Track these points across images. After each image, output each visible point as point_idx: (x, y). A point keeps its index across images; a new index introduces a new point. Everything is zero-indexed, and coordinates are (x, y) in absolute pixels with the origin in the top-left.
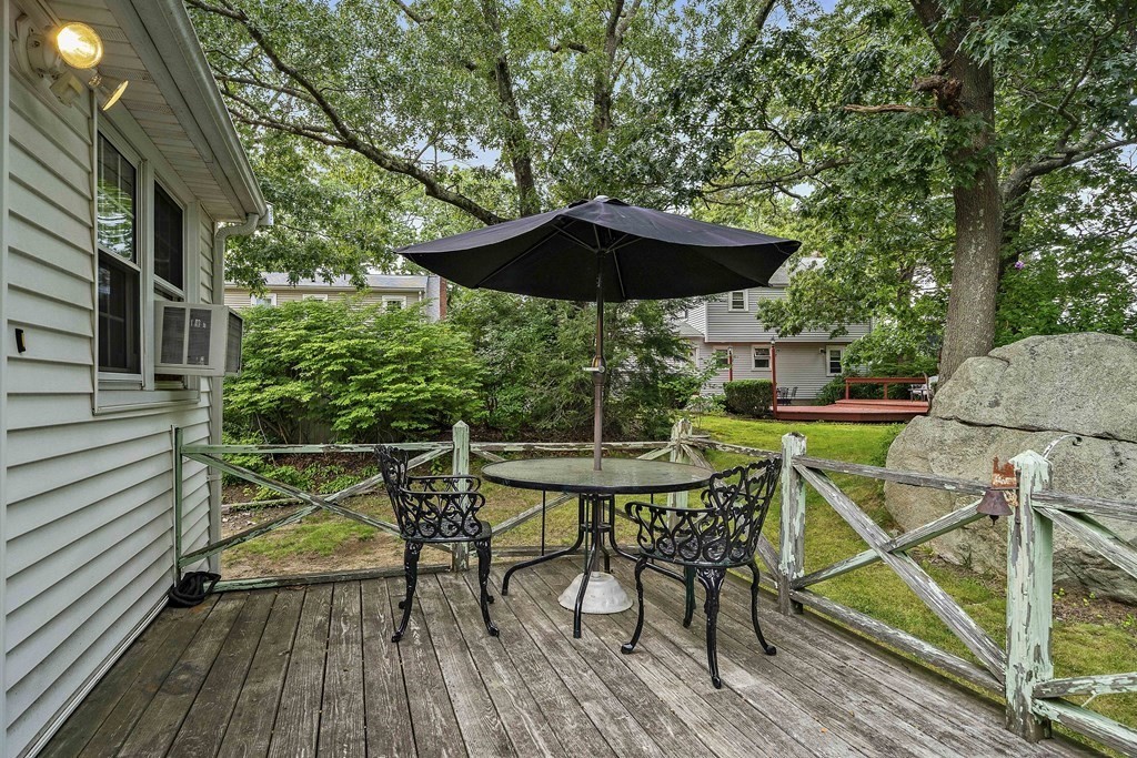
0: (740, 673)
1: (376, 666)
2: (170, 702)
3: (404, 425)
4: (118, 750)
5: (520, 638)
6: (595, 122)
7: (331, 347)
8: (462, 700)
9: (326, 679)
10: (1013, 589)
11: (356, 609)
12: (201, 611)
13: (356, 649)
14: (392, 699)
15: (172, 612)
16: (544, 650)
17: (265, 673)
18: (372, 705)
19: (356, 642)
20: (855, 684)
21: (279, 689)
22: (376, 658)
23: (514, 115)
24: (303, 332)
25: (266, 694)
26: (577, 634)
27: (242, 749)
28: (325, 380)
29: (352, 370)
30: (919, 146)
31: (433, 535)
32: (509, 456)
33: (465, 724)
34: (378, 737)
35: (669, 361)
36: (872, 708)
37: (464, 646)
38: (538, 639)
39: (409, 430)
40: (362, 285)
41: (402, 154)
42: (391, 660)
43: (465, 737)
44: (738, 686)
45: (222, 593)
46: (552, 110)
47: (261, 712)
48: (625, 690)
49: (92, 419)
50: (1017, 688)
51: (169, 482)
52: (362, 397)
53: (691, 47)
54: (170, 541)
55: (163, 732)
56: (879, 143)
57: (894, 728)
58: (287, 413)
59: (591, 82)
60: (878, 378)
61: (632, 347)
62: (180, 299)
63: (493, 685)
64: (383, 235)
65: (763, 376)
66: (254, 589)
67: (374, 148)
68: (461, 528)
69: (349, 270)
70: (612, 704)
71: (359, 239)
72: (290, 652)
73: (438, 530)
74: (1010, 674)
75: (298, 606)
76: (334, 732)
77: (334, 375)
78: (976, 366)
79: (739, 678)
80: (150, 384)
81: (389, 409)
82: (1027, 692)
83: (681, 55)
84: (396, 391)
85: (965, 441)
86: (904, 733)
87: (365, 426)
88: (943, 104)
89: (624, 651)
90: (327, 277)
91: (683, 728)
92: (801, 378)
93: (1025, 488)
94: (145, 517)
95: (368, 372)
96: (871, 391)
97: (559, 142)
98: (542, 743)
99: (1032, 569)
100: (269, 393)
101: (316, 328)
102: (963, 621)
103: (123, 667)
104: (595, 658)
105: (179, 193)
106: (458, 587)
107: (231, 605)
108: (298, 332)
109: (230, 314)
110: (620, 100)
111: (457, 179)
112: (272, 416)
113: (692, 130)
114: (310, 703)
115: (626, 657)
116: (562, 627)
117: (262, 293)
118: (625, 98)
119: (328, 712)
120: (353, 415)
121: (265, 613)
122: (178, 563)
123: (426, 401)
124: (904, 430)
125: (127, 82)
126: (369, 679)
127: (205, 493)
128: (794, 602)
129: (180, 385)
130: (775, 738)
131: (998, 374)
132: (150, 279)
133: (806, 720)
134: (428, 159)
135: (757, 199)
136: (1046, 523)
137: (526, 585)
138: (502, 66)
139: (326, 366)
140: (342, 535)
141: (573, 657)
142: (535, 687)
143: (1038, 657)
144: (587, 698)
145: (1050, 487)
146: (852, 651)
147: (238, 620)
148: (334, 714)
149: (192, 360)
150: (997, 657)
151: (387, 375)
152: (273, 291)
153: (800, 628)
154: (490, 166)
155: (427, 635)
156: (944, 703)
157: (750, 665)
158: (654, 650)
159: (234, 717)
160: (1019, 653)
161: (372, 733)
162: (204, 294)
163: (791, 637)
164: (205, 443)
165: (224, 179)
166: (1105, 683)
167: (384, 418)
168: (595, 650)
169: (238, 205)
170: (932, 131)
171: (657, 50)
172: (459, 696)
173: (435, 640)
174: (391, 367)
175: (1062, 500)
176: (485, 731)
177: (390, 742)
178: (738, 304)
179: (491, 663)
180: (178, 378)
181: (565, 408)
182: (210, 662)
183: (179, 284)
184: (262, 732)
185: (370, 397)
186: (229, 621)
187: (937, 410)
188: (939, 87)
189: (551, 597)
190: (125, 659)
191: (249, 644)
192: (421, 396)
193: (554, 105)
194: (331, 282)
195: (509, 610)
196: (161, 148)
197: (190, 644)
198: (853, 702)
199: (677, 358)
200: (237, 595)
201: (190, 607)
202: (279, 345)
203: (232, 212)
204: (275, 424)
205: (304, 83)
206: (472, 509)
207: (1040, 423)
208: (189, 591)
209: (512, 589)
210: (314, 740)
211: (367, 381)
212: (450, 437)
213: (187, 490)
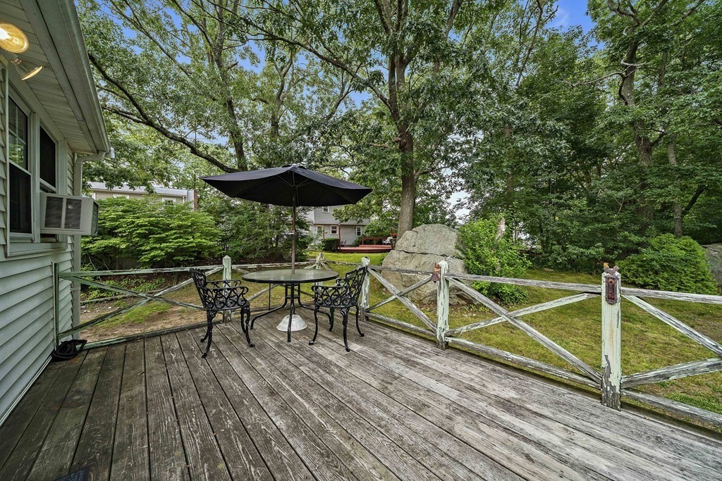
0: (354, 345)
1: (197, 371)
2: (72, 413)
3: (181, 259)
4: (41, 447)
5: (264, 346)
6: (272, 133)
7: (137, 221)
8: (246, 377)
9: (171, 381)
10: (439, 303)
11: (177, 346)
12: (77, 361)
13: (183, 364)
14: (210, 384)
15: (56, 364)
16: (277, 349)
17: (132, 385)
18: (201, 388)
19: (182, 361)
20: (392, 342)
21: (144, 391)
22: (196, 367)
23: (235, 124)
24: (121, 213)
25: (137, 395)
26: (289, 341)
27: (131, 426)
28: (134, 238)
29: (151, 232)
30: (393, 160)
31: (223, 307)
32: (250, 270)
33: (251, 387)
34: (209, 402)
35: (303, 231)
36: (399, 349)
37: (239, 354)
38: (273, 345)
39: (183, 261)
40: (152, 192)
41: (177, 132)
42: (205, 366)
43: (253, 392)
44: (355, 350)
45: (89, 350)
46: (252, 125)
47: (137, 405)
48: (314, 359)
49: (5, 260)
50: (440, 334)
51: (51, 293)
52: (158, 246)
53: (311, 110)
54: (52, 326)
55: (72, 430)
56: (381, 157)
57: (407, 354)
58: (108, 254)
59: (270, 116)
60: (373, 238)
61: (287, 225)
62: (53, 192)
63: (258, 368)
64: (165, 169)
65: (335, 237)
66: (110, 344)
67: (162, 127)
68: (236, 303)
69: (144, 184)
70: (311, 365)
71: (151, 170)
72: (145, 372)
73: (225, 304)
74: (438, 330)
75: (142, 350)
76: (184, 405)
77: (140, 235)
78: (409, 234)
79: (355, 347)
80: (38, 239)
81: (173, 251)
82: (443, 335)
83: (307, 113)
84: (177, 243)
85: (406, 258)
86: (410, 355)
87: (159, 259)
88: (400, 147)
89: (310, 344)
90: (131, 186)
91: (341, 369)
92: (348, 237)
93: (443, 272)
94: (37, 314)
95: (160, 234)
96: (369, 242)
97: (257, 139)
98: (287, 387)
99: (444, 297)
100: (97, 244)
101: (128, 211)
102: (423, 316)
103: (28, 401)
104: (299, 349)
105: (54, 134)
106: (228, 329)
107: (97, 355)
108: (118, 213)
109: (94, 203)
110: (282, 126)
111: (207, 148)
112: (98, 256)
113: (314, 143)
114: (165, 394)
115: (311, 346)
116: (282, 339)
117: (87, 192)
118: (284, 126)
119: (177, 396)
120: (152, 254)
121: (122, 355)
122: (57, 337)
123: (194, 247)
124: (387, 255)
125: (41, 67)
126: (195, 377)
127: (70, 298)
128: (366, 317)
129: (54, 240)
130: (373, 365)
131: (415, 236)
132: (37, 181)
133: (380, 357)
134: (191, 137)
135: (333, 171)
136: (447, 281)
137: (260, 324)
138: (230, 103)
139: (135, 230)
140: (148, 312)
141: (290, 350)
142: (277, 365)
143: (446, 324)
144: (301, 365)
145: (448, 271)
146: (387, 331)
147: (105, 362)
148: (181, 397)
149: (67, 226)
150: (433, 325)
151: (171, 235)
152: (94, 192)
153: (369, 326)
154: (223, 144)
155: (219, 352)
156: (418, 343)
157: (357, 341)
158: (321, 342)
159: (120, 411)
160: (441, 324)
161: (205, 401)
162: (69, 191)
163: (367, 329)
164: (69, 271)
165: (87, 131)
166: (464, 329)
167: (170, 256)
168: (298, 346)
169: (93, 146)
170: (397, 156)
171: (297, 109)
172: (244, 376)
173: (224, 353)
174: (174, 231)
175: (453, 275)
176: (261, 388)
177: (216, 402)
178: (326, 210)
179: (254, 358)
180: (54, 236)
181: (260, 249)
182: (93, 386)
183: (54, 184)
184: (140, 415)
185: (162, 246)
186: (99, 363)
187: (397, 248)
188: (400, 142)
189: (273, 328)
190: (28, 396)
191: (117, 373)
192: (190, 245)
193: (254, 123)
194: (134, 189)
195: (256, 335)
196: (45, 107)
197: (75, 379)
198: (393, 348)
199: (306, 230)
200: (99, 349)
201: (68, 360)
202: (104, 219)
203: (89, 148)
204: (101, 260)
205: (122, 89)
206: (242, 294)
207: (426, 252)
208: (66, 351)
209: (255, 326)
210: (174, 412)
211: (159, 238)
212: (221, 263)
213: (61, 297)
